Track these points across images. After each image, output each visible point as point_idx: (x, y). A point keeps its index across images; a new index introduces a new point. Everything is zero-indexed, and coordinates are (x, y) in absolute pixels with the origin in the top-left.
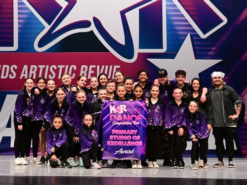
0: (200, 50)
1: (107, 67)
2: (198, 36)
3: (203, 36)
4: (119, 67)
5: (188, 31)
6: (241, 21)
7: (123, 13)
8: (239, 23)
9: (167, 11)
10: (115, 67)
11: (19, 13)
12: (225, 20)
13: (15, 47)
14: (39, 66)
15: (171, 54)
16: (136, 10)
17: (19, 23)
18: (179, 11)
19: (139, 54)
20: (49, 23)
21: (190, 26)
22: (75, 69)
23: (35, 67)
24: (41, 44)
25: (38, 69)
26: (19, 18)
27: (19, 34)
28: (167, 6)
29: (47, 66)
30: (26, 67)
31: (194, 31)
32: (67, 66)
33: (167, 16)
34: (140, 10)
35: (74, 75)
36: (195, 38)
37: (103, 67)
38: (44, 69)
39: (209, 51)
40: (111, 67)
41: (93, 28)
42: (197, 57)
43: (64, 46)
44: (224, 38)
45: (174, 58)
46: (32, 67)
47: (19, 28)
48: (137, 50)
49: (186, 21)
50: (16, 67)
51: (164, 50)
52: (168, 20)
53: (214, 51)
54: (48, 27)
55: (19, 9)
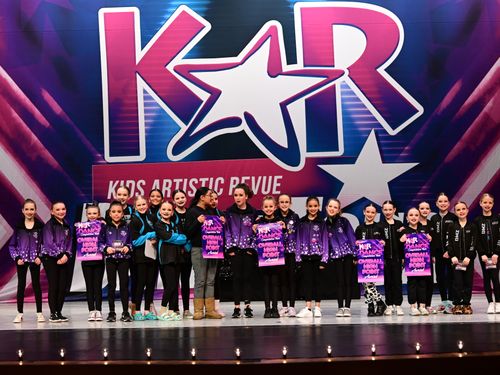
0: (389, 151)
1: (265, 178)
2: (385, 132)
3: (392, 132)
4: (281, 177)
5: (372, 126)
6: (441, 109)
7: (284, 106)
8: (439, 113)
9: (343, 100)
10: (276, 178)
11: (146, 111)
12: (421, 110)
13: (142, 156)
14: (175, 180)
15: (350, 158)
16: (301, 102)
17: (146, 124)
18: (358, 99)
19: (307, 159)
20: (186, 123)
21: (374, 119)
22: (222, 182)
23: (170, 181)
24: (176, 151)
25: (174, 184)
26: (146, 118)
27: (147, 138)
28: (342, 93)
29: (186, 180)
30: (156, 183)
31: (380, 125)
32: (212, 179)
33: (343, 106)
34: (306, 100)
35: (221, 190)
36: (381, 136)
37: (260, 178)
38: (181, 184)
39: (401, 151)
40: (270, 177)
41: (244, 126)
42: (385, 160)
43: (208, 151)
44: (420, 134)
45: (354, 163)
46: (165, 181)
47: (146, 131)
48: (304, 154)
49: (369, 112)
50: (144, 183)
51: (340, 152)
52: (344, 113)
53: (408, 151)
54: (184, 128)
55: (145, 105)
